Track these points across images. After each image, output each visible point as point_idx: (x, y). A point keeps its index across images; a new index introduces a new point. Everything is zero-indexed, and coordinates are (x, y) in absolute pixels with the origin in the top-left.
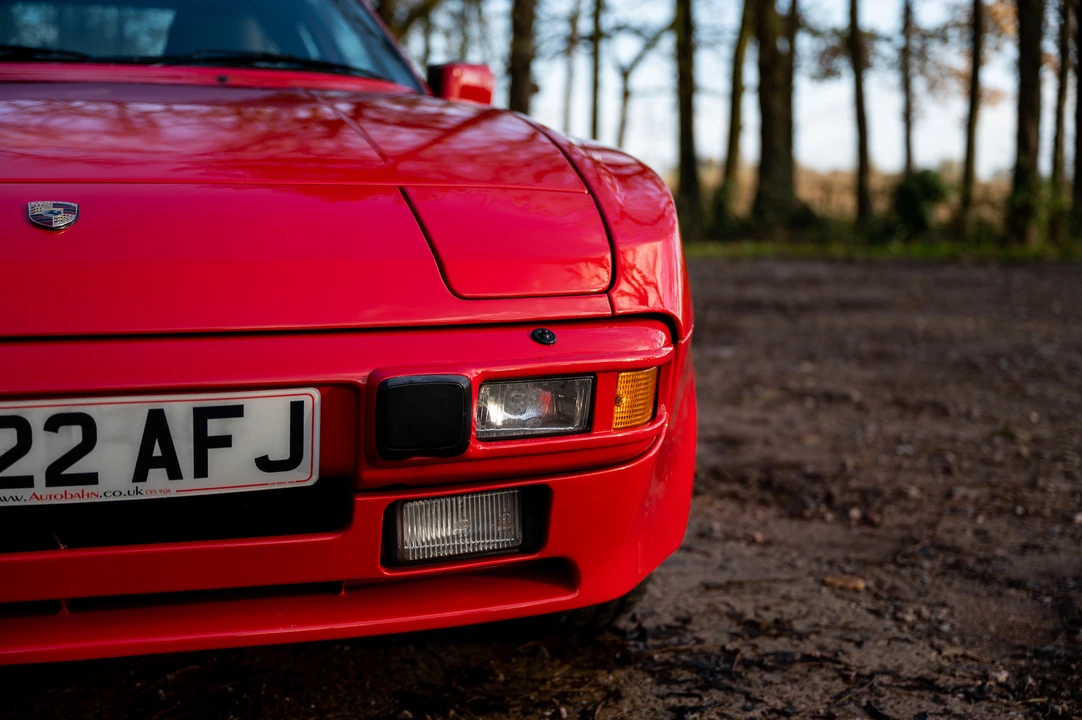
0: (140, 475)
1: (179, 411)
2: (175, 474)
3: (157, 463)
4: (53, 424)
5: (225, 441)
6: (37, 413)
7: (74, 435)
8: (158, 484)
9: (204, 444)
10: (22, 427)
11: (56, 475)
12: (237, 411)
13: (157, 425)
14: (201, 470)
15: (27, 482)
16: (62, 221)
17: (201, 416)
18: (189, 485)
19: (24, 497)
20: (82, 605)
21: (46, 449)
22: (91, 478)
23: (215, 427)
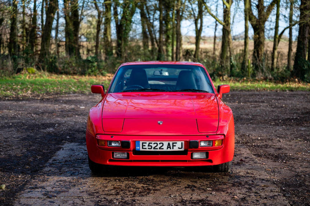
0: (167, 149)
1: (171, 143)
2: (170, 149)
3: (169, 148)
4: (160, 144)
5: (175, 146)
6: (158, 142)
7: (161, 145)
8: (169, 150)
9: (173, 146)
10: (157, 144)
11: (160, 148)
12: (176, 143)
13: (169, 144)
14: (173, 148)
15: (157, 149)
16: (161, 124)
17: (173, 143)
18: (172, 150)
19: (157, 150)
20: (162, 161)
21: (159, 146)
22: (163, 149)
23: (174, 144)
